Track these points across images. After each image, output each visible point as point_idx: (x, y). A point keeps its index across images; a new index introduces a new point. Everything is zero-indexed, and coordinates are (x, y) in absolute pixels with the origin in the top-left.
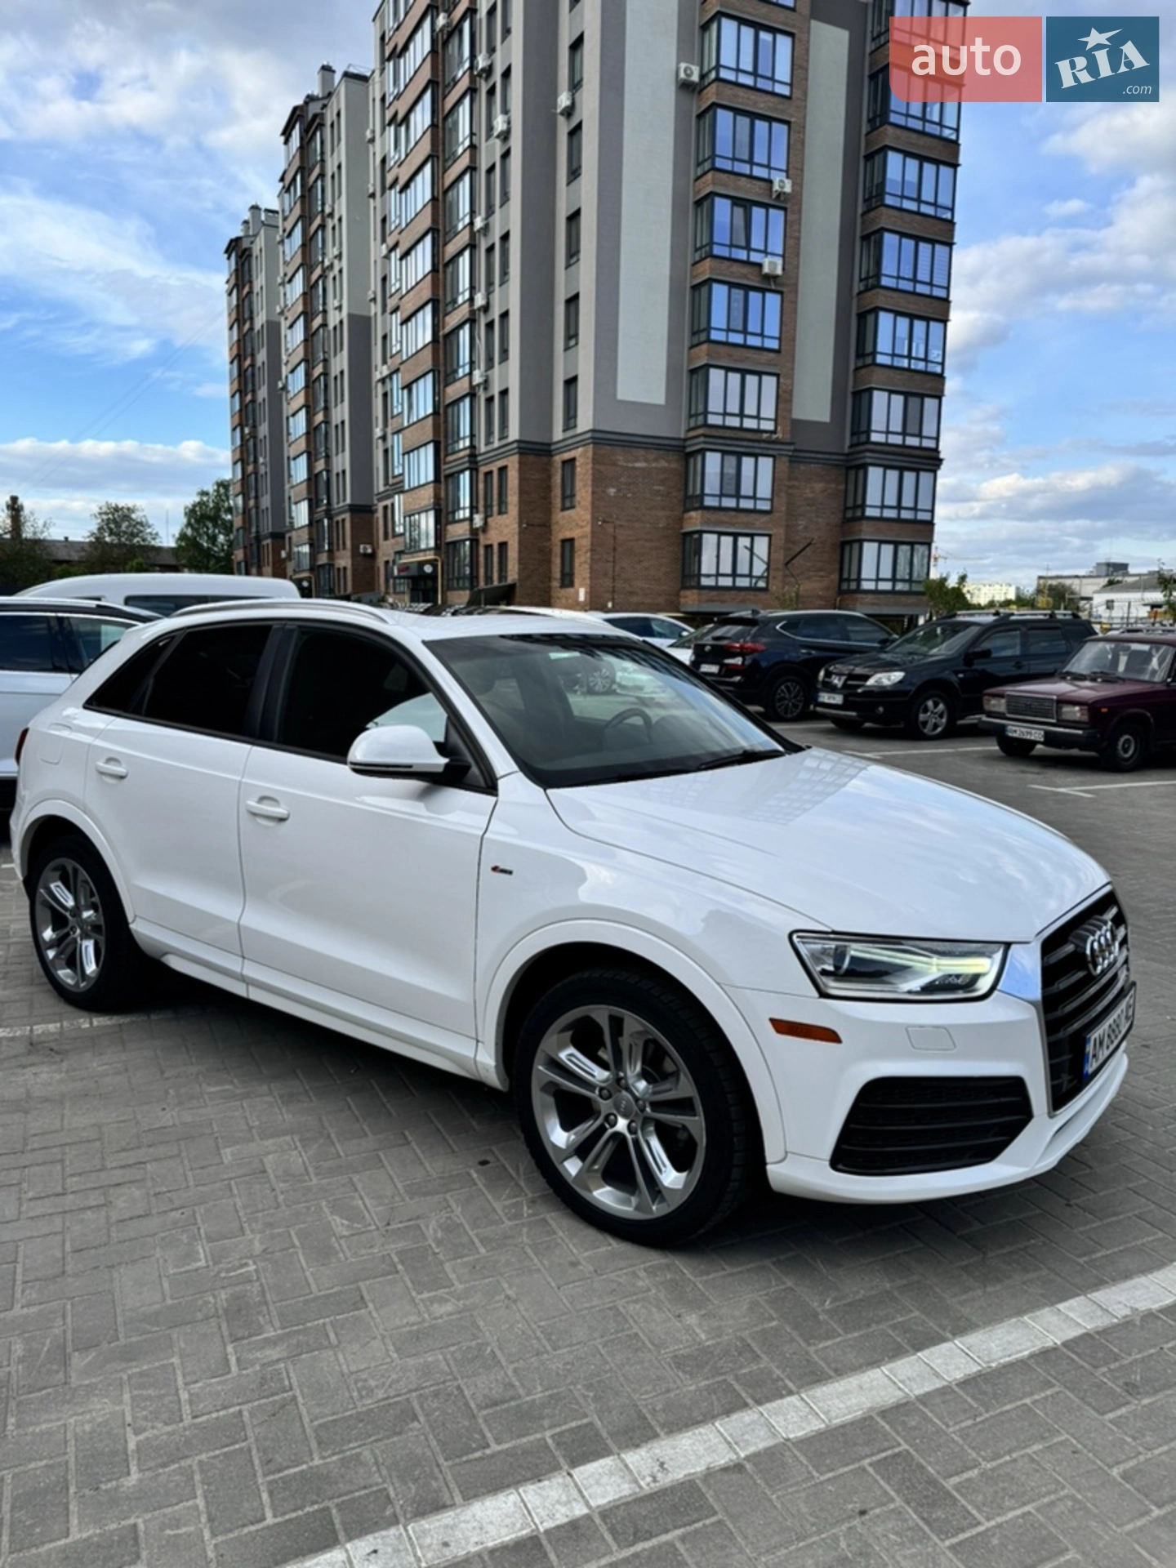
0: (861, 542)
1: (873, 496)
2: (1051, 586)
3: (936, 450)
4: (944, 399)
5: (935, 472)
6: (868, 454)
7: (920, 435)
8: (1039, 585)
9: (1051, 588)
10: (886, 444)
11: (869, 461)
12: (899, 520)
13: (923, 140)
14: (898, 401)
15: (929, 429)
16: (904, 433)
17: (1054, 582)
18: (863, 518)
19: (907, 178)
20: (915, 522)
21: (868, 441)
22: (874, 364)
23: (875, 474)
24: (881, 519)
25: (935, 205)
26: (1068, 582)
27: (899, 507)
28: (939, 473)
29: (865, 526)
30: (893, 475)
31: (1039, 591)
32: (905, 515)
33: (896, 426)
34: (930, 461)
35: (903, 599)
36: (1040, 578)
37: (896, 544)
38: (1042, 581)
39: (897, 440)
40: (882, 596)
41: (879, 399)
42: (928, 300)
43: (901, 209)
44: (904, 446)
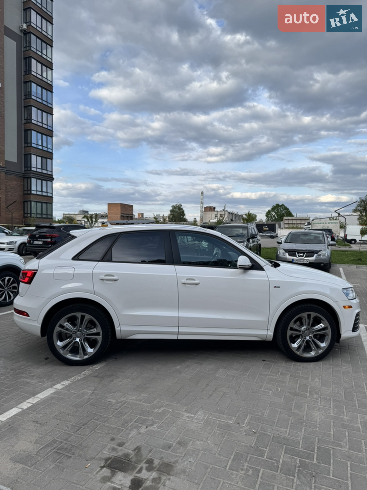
0: (31, 201)
1: (34, 188)
2: (67, 217)
3: (52, 175)
4: (53, 160)
5: (52, 182)
6: (31, 174)
7: (47, 170)
8: (64, 216)
10: (36, 172)
11: (31, 176)
12: (42, 195)
13: (42, 82)
14: (39, 159)
15: (49, 169)
16: (42, 169)
18: (31, 194)
19: (38, 92)
20: (47, 196)
21: (31, 170)
22: (31, 146)
23: (34, 181)
24: (37, 195)
25: (47, 102)
26: (72, 216)
27: (42, 191)
28: (53, 182)
29: (32, 196)
30: (39, 181)
31: (64, 218)
32: (44, 194)
33: (39, 166)
34: (50, 178)
35: (45, 220)
36: (64, 214)
37: (42, 203)
38: (64, 215)
39: (40, 171)
40: (39, 219)
41: (33, 157)
42: (46, 130)
43: (37, 101)
44: (42, 173)
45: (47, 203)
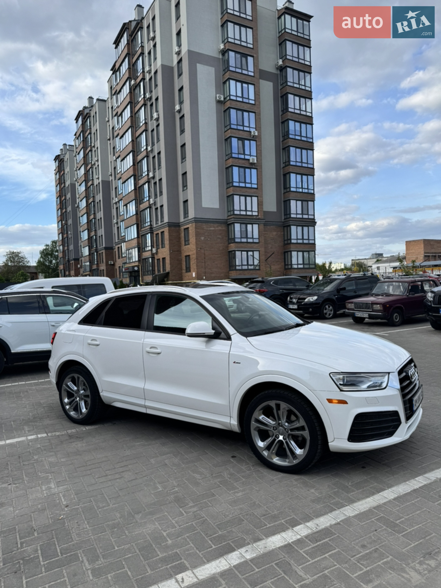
0: (291, 251)
1: (294, 236)
3: (314, 219)
4: (315, 202)
5: (314, 226)
6: (291, 222)
7: (308, 214)
8: (352, 263)
9: (357, 264)
10: (296, 218)
11: (291, 224)
12: (303, 243)
13: (301, 117)
14: (299, 203)
15: (311, 212)
16: (302, 214)
17: (358, 261)
18: (291, 243)
19: (296, 129)
20: (309, 244)
21: (290, 217)
22: (290, 191)
23: (293, 228)
24: (297, 243)
25: (306, 137)
26: (362, 261)
27: (303, 239)
28: (316, 227)
29: (292, 245)
30: (300, 228)
31: (352, 265)
32: (305, 241)
33: (299, 211)
34: (312, 223)
35: (307, 270)
37: (303, 252)
38: (353, 261)
39: (300, 216)
40: (300, 270)
41: (293, 203)
42: (307, 169)
43: (295, 139)
44: (303, 218)
45: (309, 251)
